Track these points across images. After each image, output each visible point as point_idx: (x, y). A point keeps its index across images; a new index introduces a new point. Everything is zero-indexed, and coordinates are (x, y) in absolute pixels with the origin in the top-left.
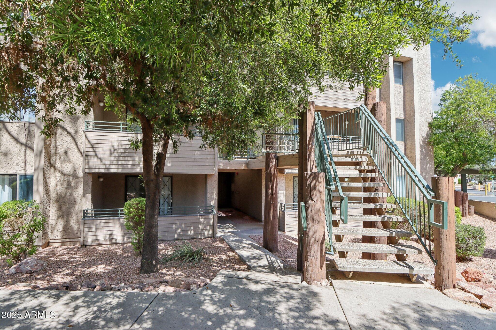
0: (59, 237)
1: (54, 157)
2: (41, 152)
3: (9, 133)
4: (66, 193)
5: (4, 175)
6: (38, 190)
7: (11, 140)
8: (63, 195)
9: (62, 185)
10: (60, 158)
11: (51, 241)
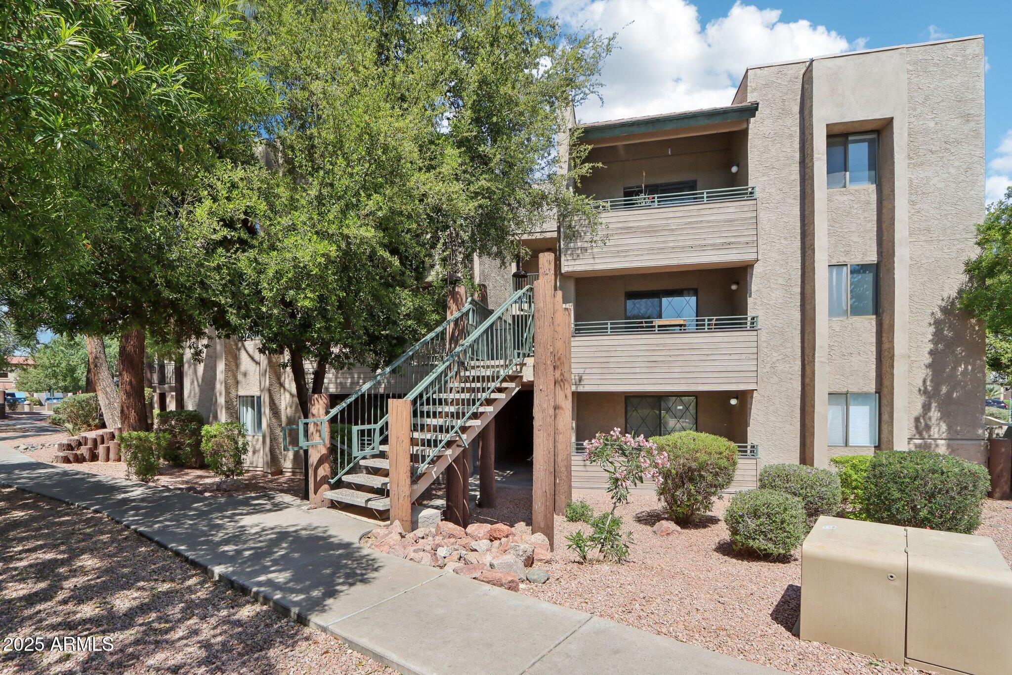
0: (290, 466)
1: (283, 376)
2: (266, 371)
3: (247, 352)
4: (294, 417)
5: (247, 397)
6: (265, 412)
7: (249, 359)
8: (292, 418)
9: (291, 407)
10: (288, 376)
11: (284, 470)
